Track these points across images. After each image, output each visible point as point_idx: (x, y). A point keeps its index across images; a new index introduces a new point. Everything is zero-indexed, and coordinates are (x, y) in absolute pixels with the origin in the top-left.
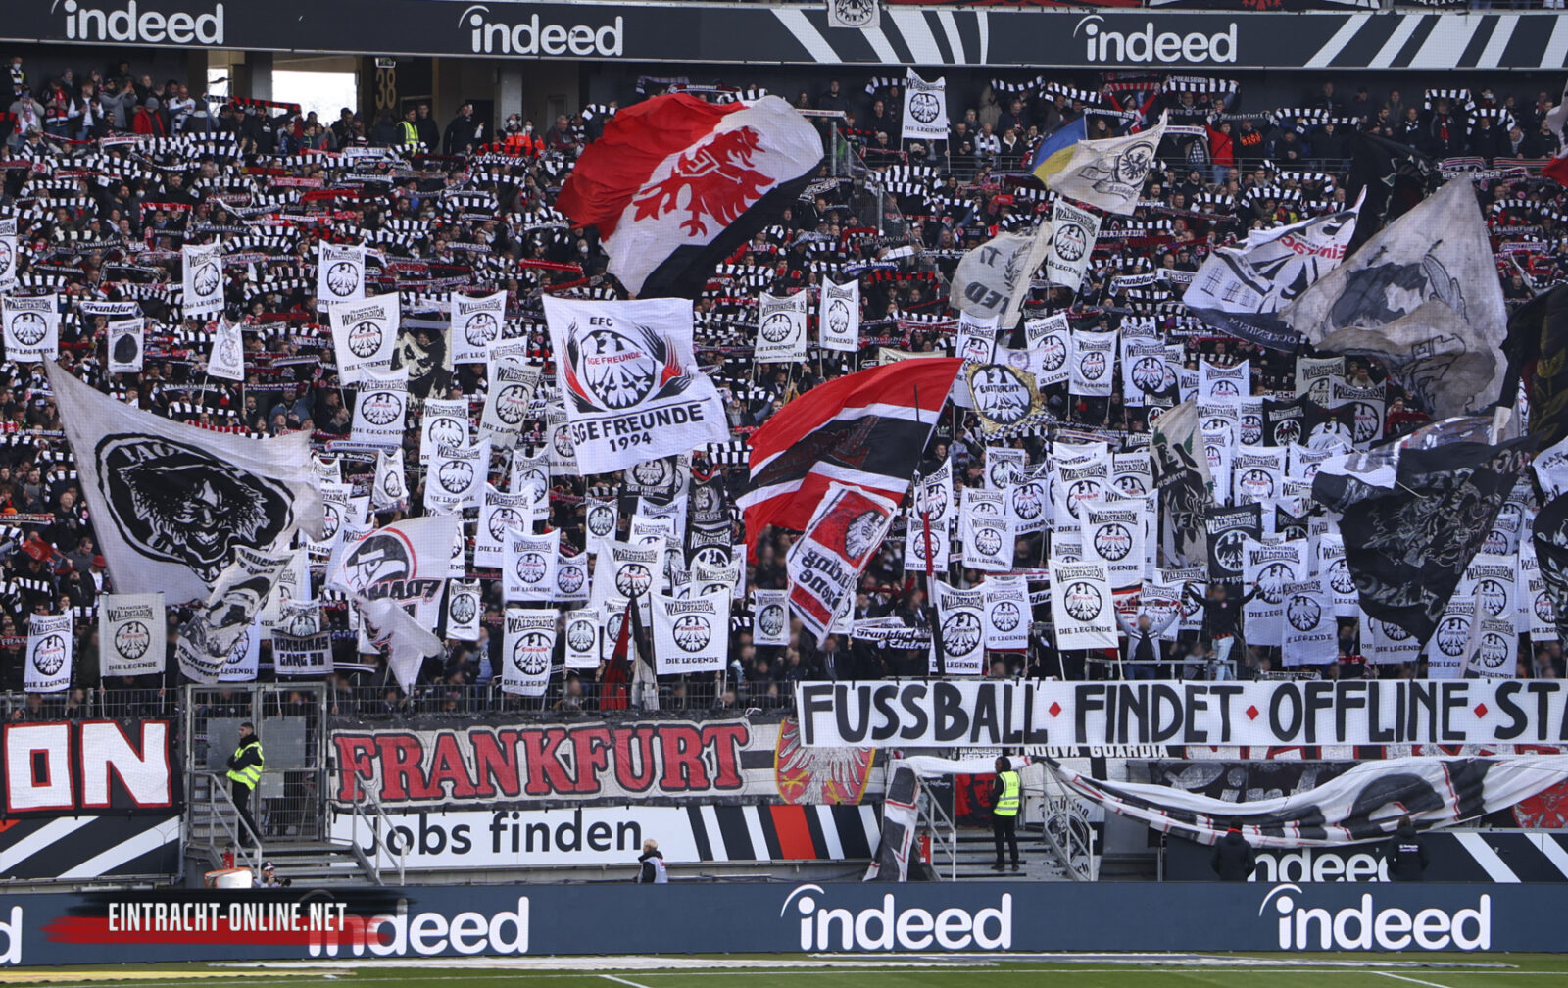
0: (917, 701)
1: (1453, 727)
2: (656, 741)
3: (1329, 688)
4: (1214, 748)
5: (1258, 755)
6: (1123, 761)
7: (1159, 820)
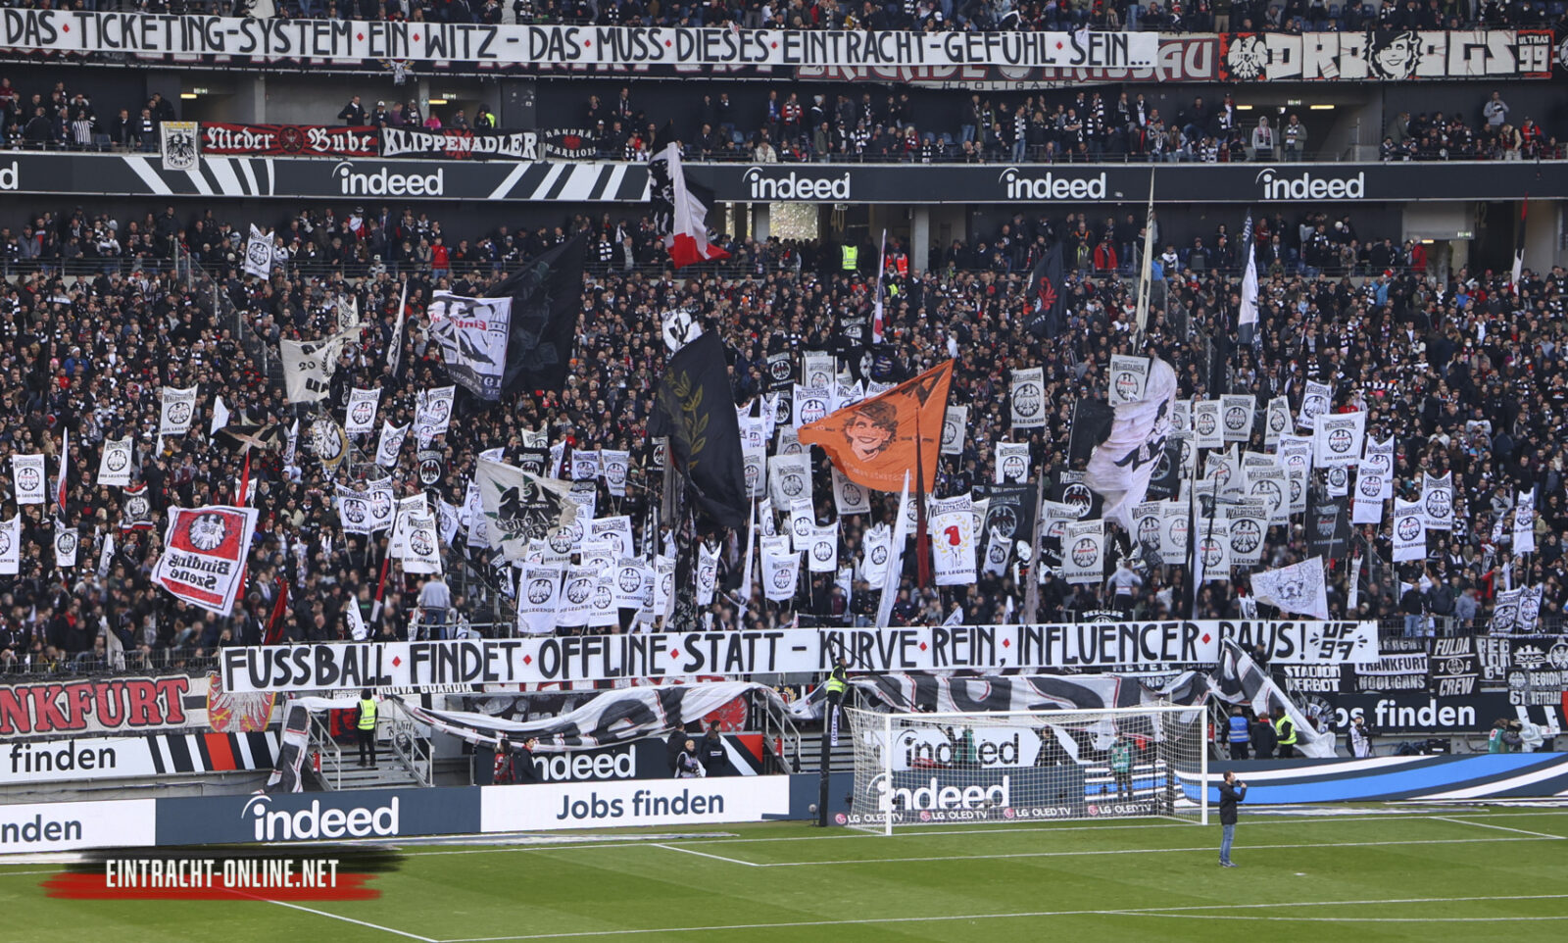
0: (304, 659)
1: (657, 666)
2: (125, 691)
3: (577, 641)
4: (502, 685)
5: (531, 689)
6: (443, 696)
7: (472, 736)
